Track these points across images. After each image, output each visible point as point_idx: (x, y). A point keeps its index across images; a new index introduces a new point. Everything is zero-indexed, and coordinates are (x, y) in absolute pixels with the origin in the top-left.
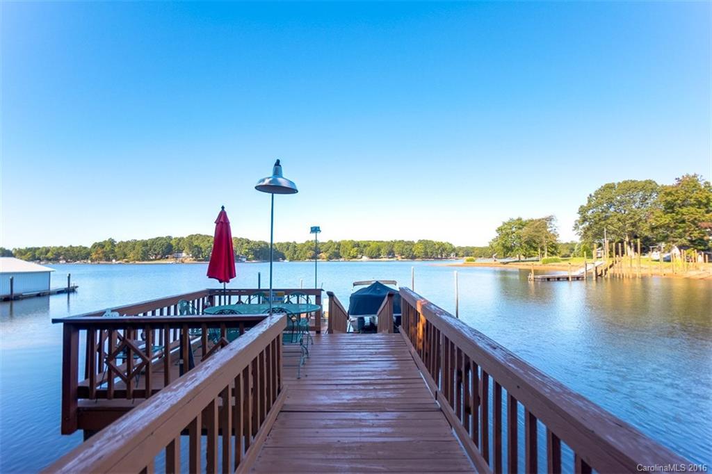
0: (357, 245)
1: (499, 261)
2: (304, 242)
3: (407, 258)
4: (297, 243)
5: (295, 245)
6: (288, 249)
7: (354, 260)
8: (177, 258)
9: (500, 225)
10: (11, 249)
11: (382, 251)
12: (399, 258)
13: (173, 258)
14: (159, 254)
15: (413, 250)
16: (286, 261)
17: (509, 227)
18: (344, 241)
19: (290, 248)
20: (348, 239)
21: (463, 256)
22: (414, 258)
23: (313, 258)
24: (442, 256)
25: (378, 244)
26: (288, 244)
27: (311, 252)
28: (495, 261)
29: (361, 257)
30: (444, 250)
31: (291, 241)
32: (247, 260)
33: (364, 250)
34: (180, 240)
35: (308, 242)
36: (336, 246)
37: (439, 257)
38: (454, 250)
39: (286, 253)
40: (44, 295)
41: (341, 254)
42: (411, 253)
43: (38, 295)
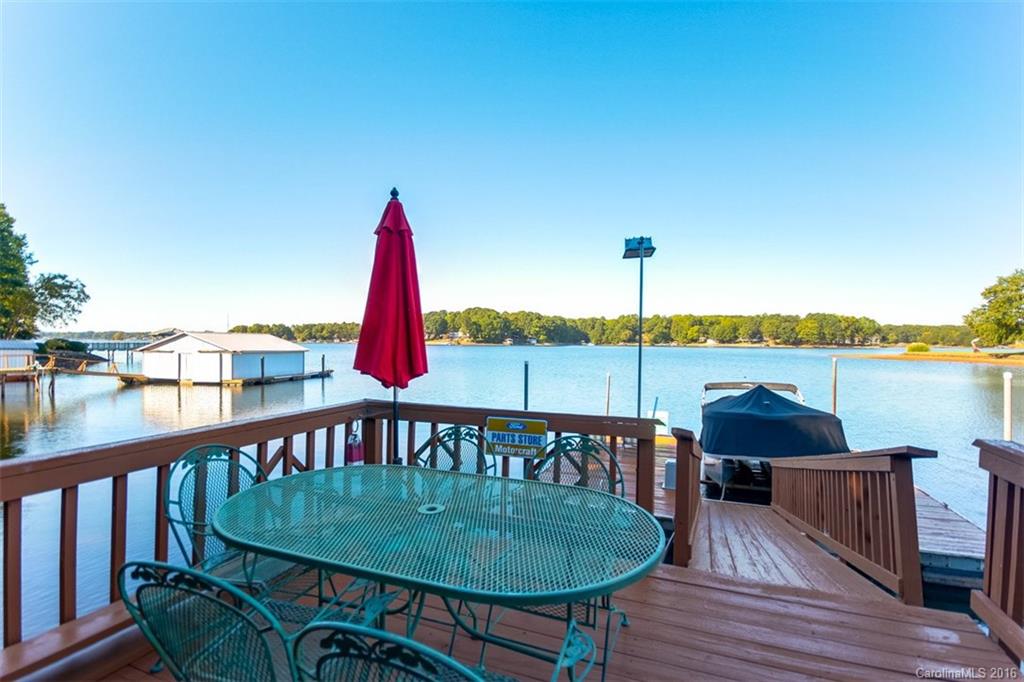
0: (698, 322)
1: (985, 351)
2: (616, 318)
3: (786, 342)
4: (607, 318)
5: (603, 323)
6: (593, 328)
7: (693, 344)
8: (452, 338)
9: (992, 282)
10: (290, 326)
11: (741, 331)
12: (771, 343)
13: (448, 337)
14: (432, 333)
15: (797, 329)
16: (590, 344)
17: (1015, 288)
18: (678, 316)
19: (597, 325)
20: (684, 312)
21: (896, 342)
22: (798, 343)
23: (631, 340)
24: (853, 340)
25: (734, 320)
26: (594, 320)
27: (627, 332)
28: (976, 351)
29: (705, 341)
30: (858, 330)
31: (599, 317)
32: (538, 342)
33: (711, 330)
34: (456, 315)
35: (623, 317)
36: (664, 324)
37: (847, 342)
38: (878, 330)
39: (591, 334)
40: (297, 379)
41: (673, 336)
42: (794, 335)
43: (291, 379)
